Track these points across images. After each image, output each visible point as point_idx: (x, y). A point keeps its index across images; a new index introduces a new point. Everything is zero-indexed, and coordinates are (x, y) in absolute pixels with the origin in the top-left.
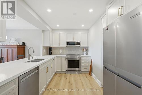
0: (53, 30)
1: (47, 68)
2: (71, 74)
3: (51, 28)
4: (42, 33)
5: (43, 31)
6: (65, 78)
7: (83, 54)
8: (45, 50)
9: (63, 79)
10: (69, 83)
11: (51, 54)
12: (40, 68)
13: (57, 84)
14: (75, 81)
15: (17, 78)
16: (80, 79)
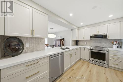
0: (79, 28)
1: (71, 55)
2: (95, 65)
3: (77, 27)
4: (72, 31)
5: (72, 30)
6: (88, 66)
7: (113, 47)
8: (73, 42)
9: (85, 66)
10: (90, 71)
11: (78, 45)
12: (65, 54)
13: (79, 68)
14: (98, 73)
15: (48, 56)
16: (105, 74)
